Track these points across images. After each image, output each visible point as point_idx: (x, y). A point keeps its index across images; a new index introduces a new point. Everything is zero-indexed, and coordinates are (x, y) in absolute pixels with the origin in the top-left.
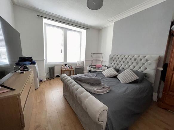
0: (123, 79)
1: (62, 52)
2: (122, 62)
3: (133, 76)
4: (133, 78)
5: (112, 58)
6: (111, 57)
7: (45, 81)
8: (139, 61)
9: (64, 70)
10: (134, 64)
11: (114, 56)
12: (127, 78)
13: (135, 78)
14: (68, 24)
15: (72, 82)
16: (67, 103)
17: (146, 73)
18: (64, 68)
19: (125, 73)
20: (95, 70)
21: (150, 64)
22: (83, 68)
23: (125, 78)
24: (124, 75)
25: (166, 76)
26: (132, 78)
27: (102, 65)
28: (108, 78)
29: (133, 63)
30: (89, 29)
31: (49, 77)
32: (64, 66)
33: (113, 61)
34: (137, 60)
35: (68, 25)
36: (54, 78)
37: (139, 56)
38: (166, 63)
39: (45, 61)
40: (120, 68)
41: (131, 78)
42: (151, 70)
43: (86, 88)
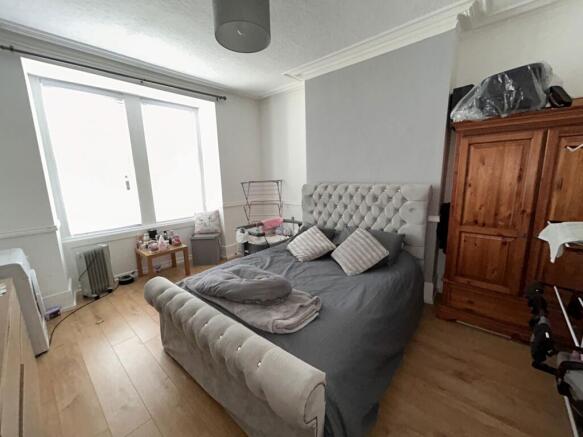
0: (351, 263)
1: (128, 188)
2: (340, 208)
3: (374, 251)
4: (374, 254)
5: (311, 196)
6: (308, 194)
7: (73, 312)
8: (385, 202)
9: (148, 253)
10: (374, 211)
11: (316, 188)
12: (361, 259)
13: (380, 253)
14: (142, 81)
15: (198, 309)
16: (184, 377)
17: (404, 236)
18: (147, 247)
19: (351, 242)
20: (262, 240)
21: (411, 210)
22: (221, 234)
23: (353, 258)
24: (352, 249)
25: (449, 237)
26: (372, 256)
27: (282, 220)
28: (307, 265)
29: (369, 208)
30: (225, 98)
31: (88, 291)
32: (146, 237)
33: (316, 205)
34: (379, 200)
35: (141, 84)
36: (110, 291)
37: (383, 189)
38: (446, 201)
39: (58, 233)
40: (336, 224)
41: (369, 256)
42: (414, 224)
43: (248, 321)
